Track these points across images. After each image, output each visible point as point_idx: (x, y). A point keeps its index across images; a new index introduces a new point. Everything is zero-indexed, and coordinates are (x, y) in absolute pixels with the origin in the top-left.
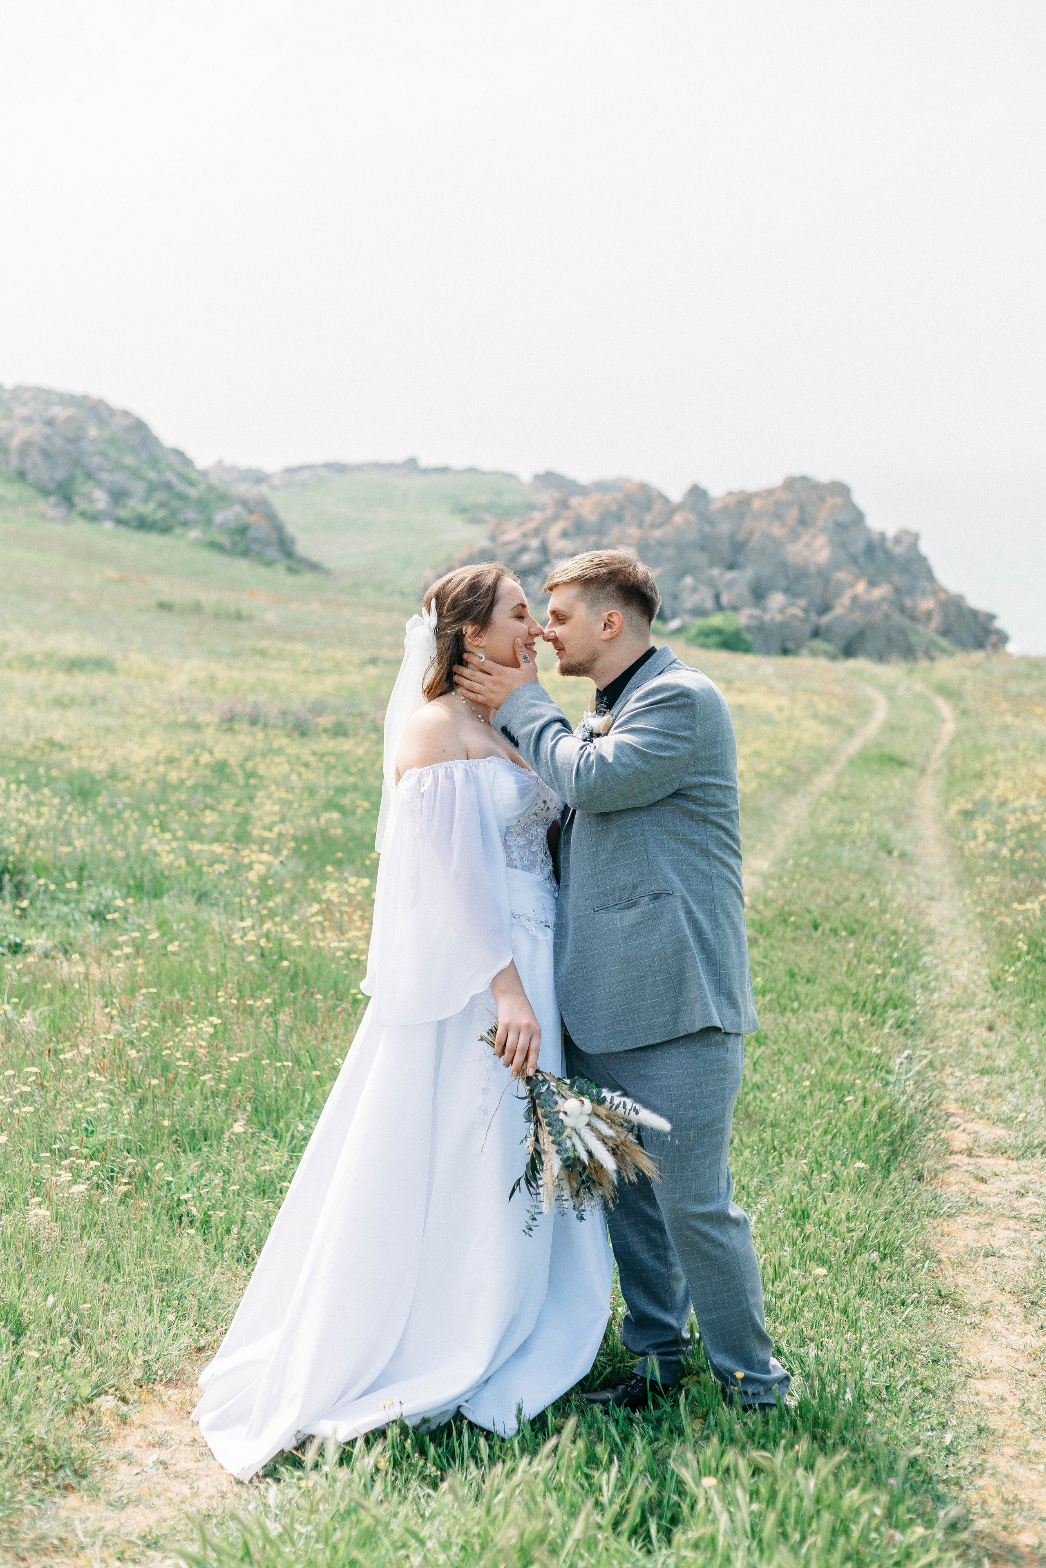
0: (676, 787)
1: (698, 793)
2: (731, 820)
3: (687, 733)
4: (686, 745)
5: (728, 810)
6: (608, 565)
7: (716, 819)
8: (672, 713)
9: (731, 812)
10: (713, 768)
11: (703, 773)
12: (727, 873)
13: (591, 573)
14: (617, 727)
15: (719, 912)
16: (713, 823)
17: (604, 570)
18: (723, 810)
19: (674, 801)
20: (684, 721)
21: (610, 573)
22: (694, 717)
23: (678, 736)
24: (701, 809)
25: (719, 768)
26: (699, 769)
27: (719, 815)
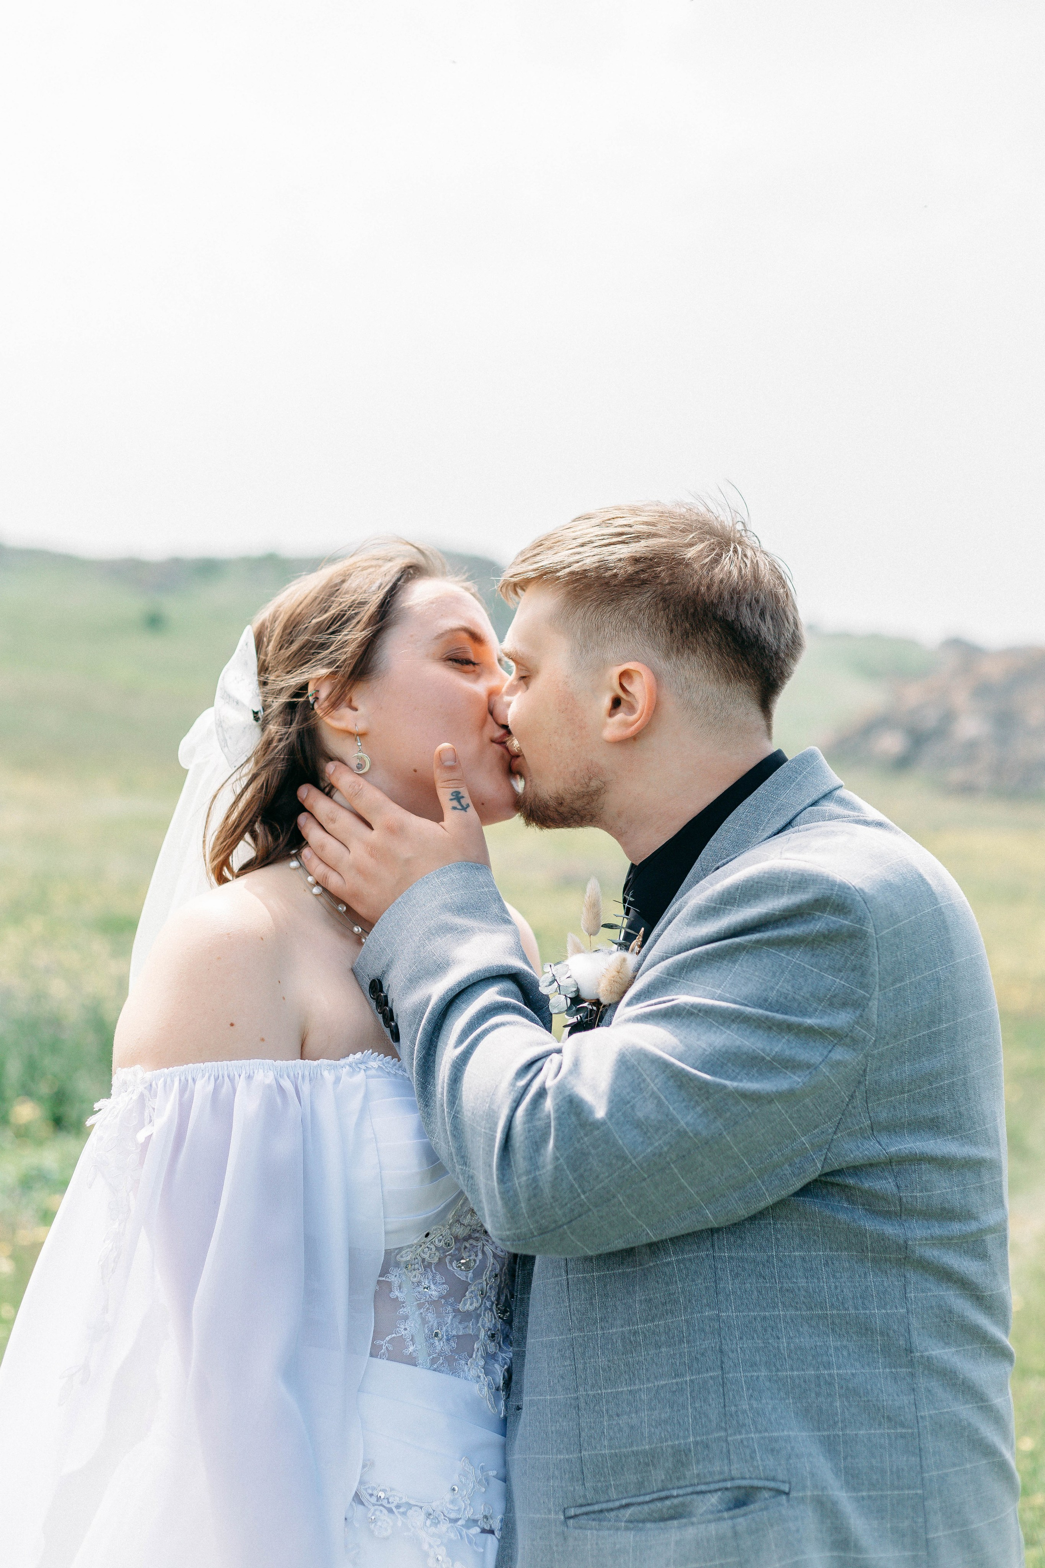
0: (813, 1172)
1: (884, 1185)
2: (982, 1255)
3: (841, 1019)
4: (839, 1054)
5: (973, 1226)
6: (638, 537)
7: (933, 1254)
8: (798, 958)
9: (981, 1231)
10: (926, 1112)
11: (893, 1128)
12: (965, 1411)
13: (589, 559)
14: (639, 997)
15: (940, 1534)
16: (926, 1267)
17: (625, 551)
18: (956, 1228)
19: (813, 1206)
20: (834, 982)
21: (636, 560)
22: (862, 970)
23: (810, 1032)
24: (890, 1230)
25: (944, 1110)
26: (883, 1115)
27: (946, 1243)
